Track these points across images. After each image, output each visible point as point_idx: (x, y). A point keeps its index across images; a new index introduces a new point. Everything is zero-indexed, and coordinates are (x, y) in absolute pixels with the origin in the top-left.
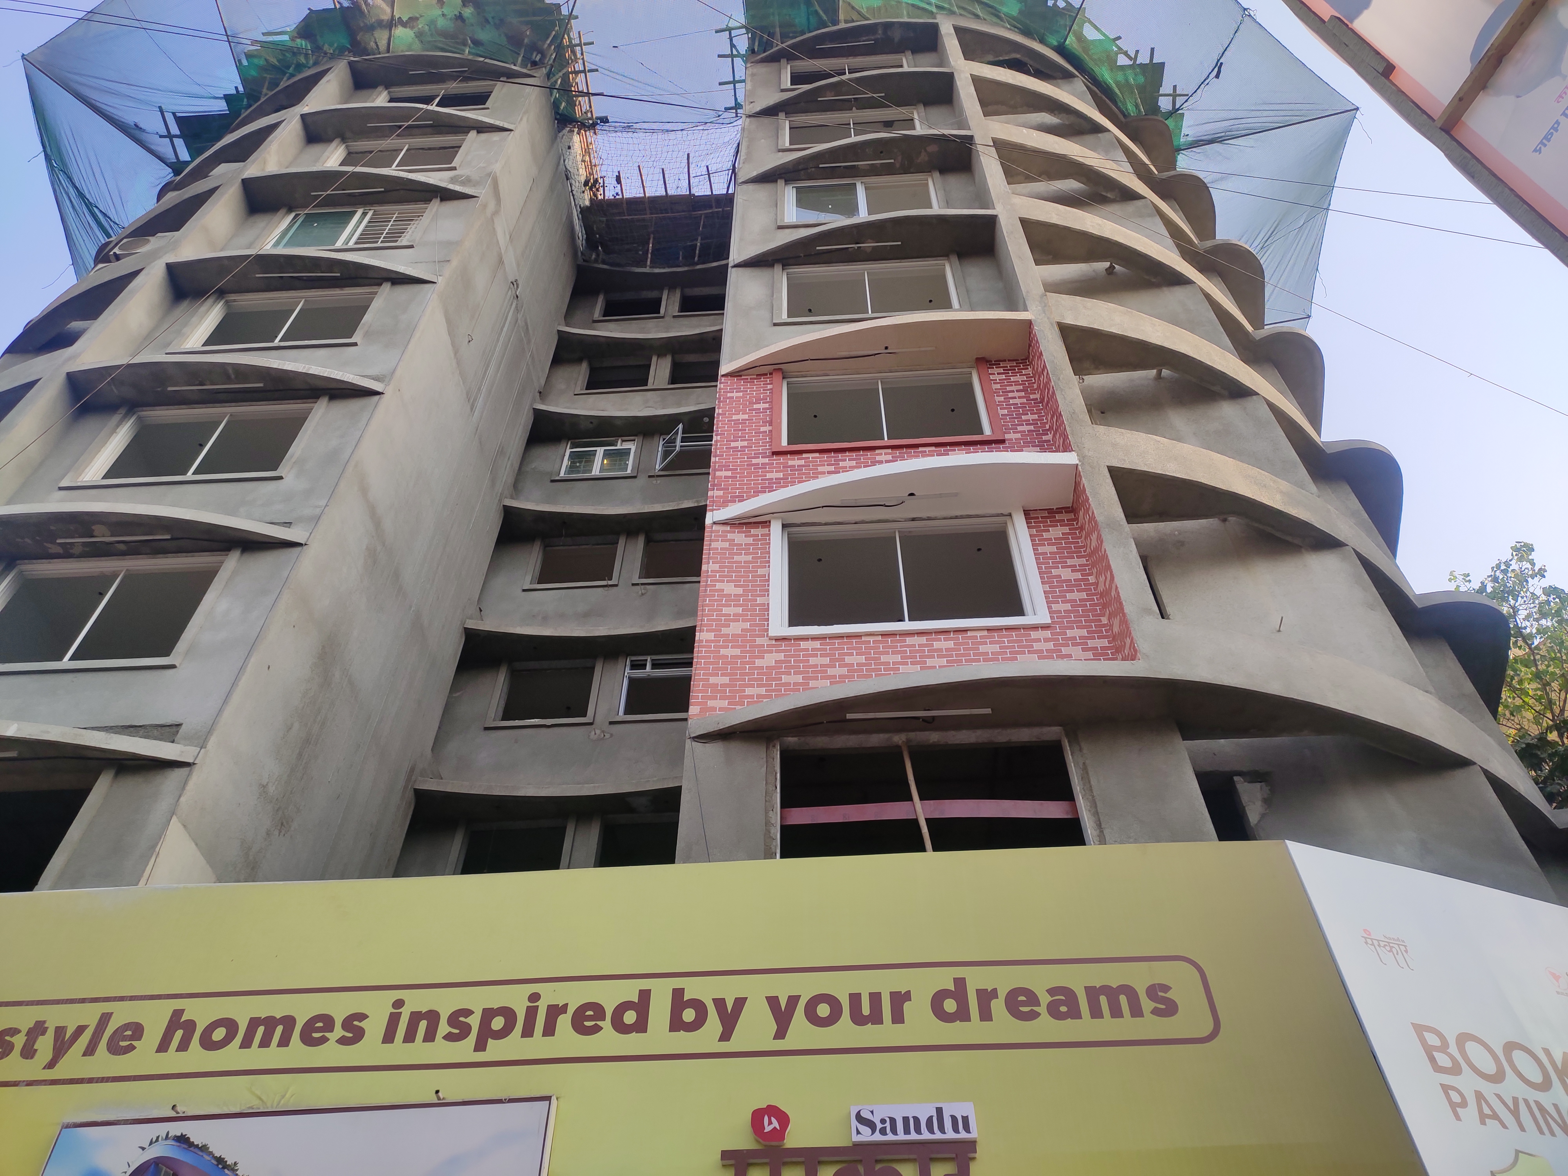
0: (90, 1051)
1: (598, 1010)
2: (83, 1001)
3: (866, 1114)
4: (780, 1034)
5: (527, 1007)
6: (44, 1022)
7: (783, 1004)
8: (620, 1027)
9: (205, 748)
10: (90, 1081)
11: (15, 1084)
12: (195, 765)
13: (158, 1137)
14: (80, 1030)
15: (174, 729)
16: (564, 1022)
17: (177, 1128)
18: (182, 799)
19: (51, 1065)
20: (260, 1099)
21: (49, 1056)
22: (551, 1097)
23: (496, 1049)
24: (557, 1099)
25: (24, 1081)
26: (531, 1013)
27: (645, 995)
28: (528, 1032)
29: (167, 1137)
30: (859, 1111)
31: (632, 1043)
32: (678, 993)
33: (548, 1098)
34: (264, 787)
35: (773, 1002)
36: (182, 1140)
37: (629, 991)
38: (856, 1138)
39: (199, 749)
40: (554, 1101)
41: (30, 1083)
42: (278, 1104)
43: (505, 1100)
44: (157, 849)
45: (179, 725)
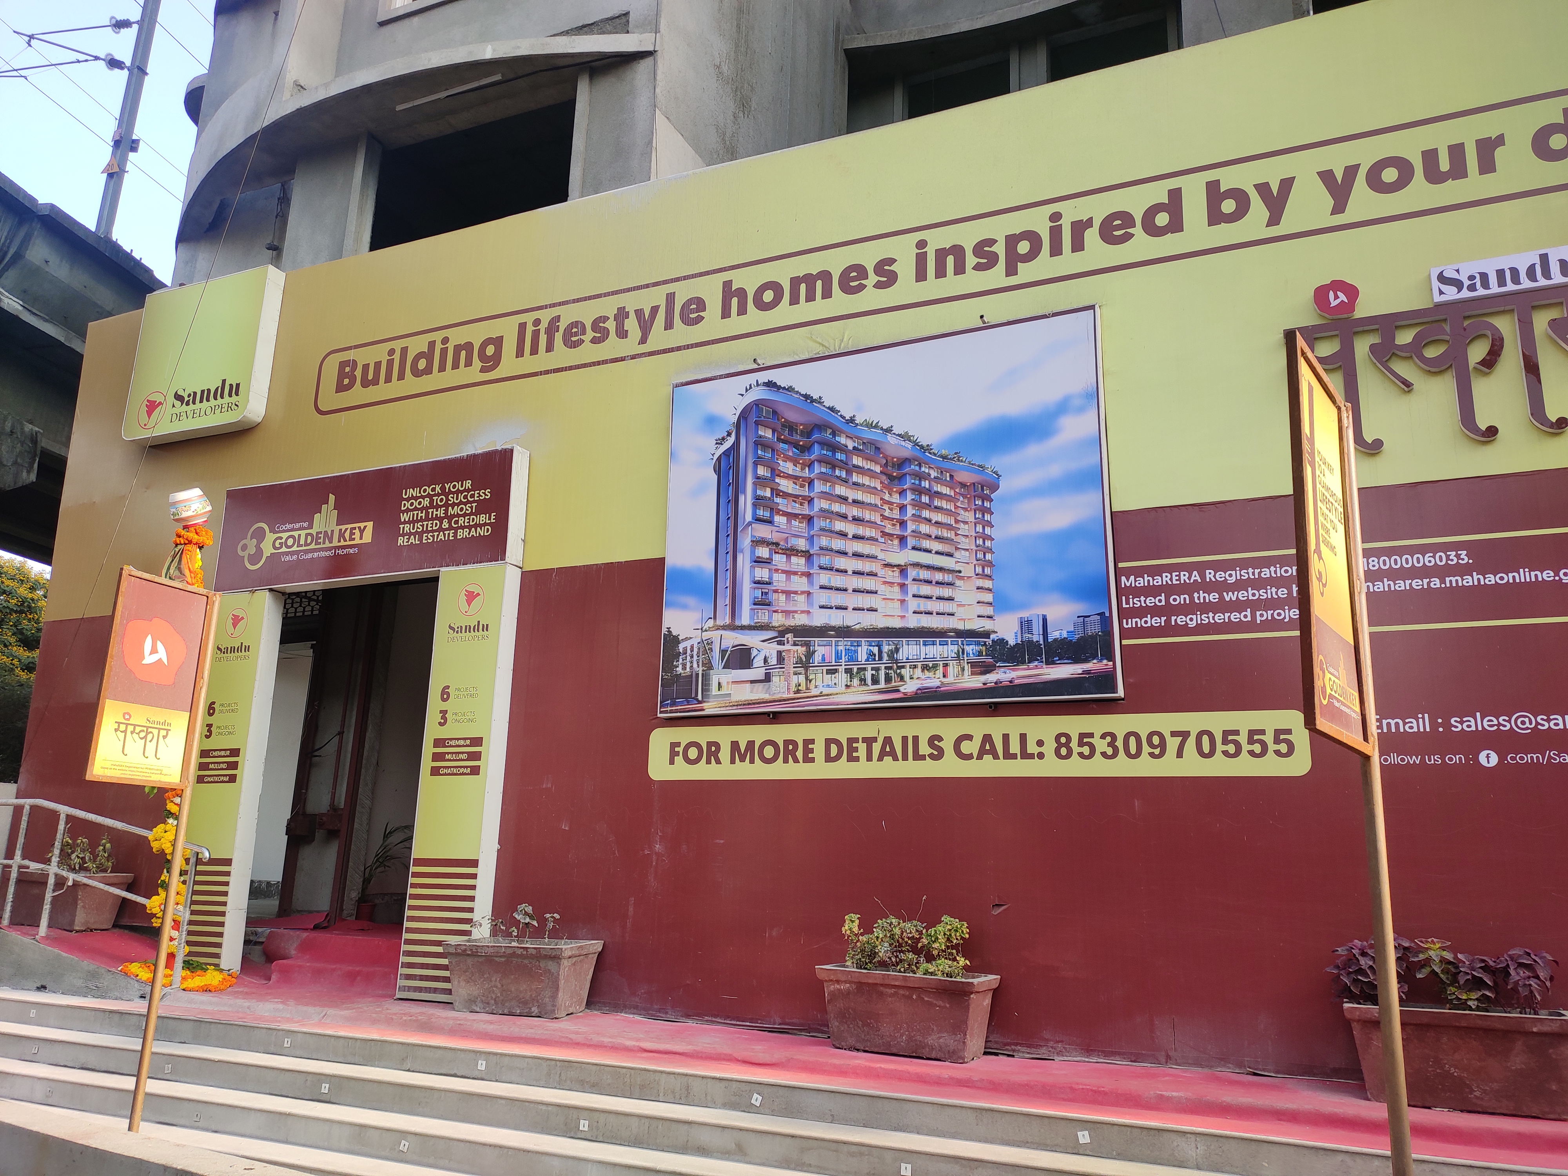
0: (669, 325)
1: (1127, 219)
2: (647, 286)
3: (1450, 274)
4: (1339, 208)
5: (1050, 227)
6: (624, 307)
7: (1339, 177)
8: (1152, 230)
9: (660, 32)
10: (679, 349)
11: (622, 359)
12: (657, 53)
13: (750, 385)
14: (655, 310)
15: (624, 20)
16: (1092, 236)
17: (764, 377)
18: (657, 90)
19: (643, 341)
20: (823, 345)
21: (639, 334)
22: (1094, 305)
23: (1026, 272)
24: (1100, 307)
25: (628, 356)
26: (1056, 233)
27: (1175, 195)
28: (1056, 250)
29: (758, 385)
30: (1442, 272)
31: (1169, 244)
32: (1213, 187)
33: (1092, 307)
34: (718, 67)
35: (1326, 177)
36: (770, 384)
37: (1158, 193)
38: (1438, 299)
39: (654, 34)
40: (1097, 307)
41: (633, 357)
42: (840, 348)
43: (1049, 314)
44: (654, 145)
45: (627, 14)
